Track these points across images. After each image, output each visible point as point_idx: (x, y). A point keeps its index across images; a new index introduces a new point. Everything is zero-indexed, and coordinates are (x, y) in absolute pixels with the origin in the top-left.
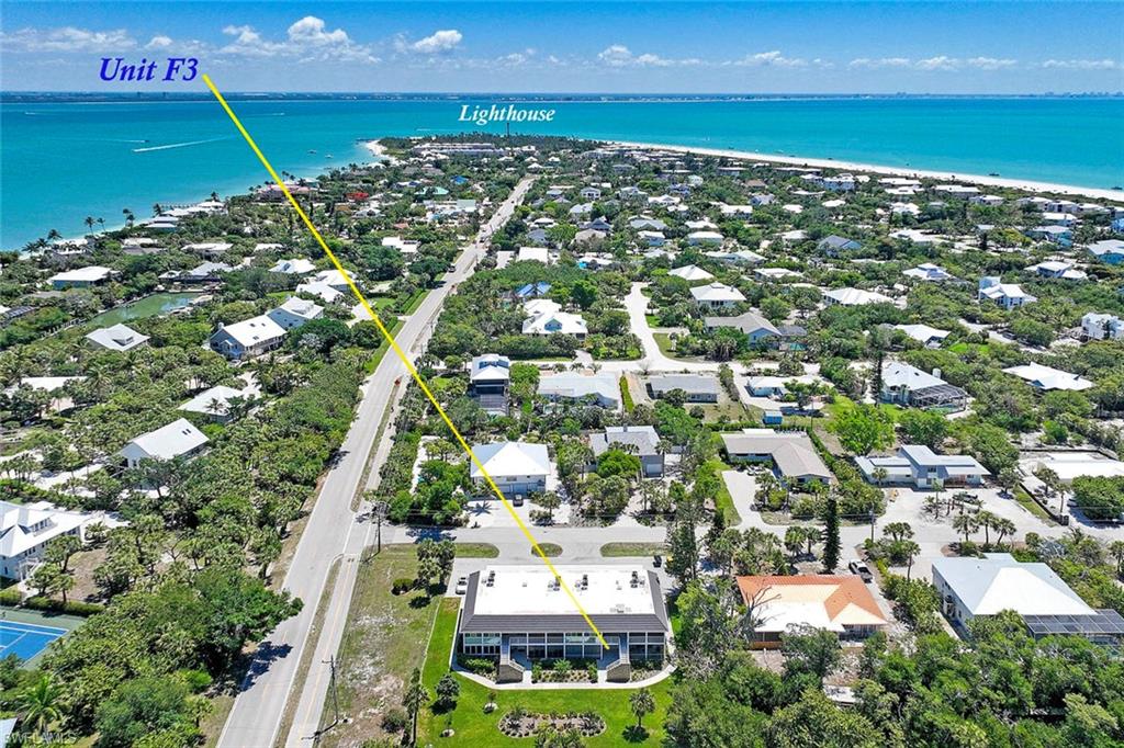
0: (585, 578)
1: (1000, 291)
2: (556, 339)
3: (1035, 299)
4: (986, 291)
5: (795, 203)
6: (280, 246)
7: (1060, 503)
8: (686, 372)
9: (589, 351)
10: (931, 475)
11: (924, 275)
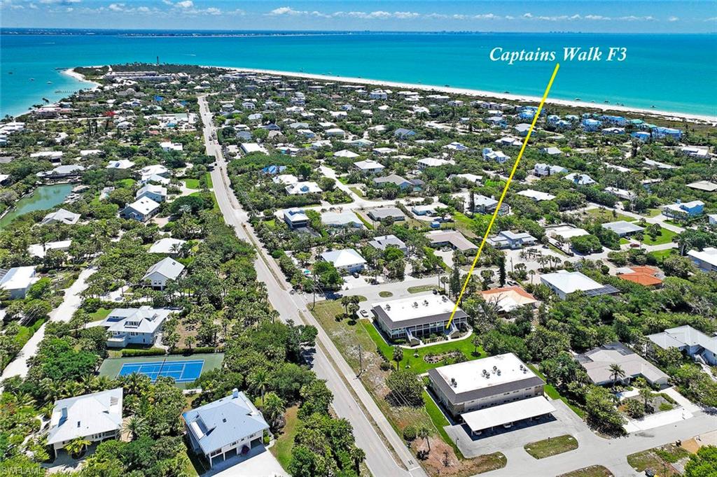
0: (425, 301)
1: (494, 154)
2: (310, 196)
3: (509, 158)
4: (488, 155)
5: (367, 109)
6: (100, 151)
7: (566, 247)
8: (382, 206)
9: (326, 200)
10: (517, 243)
11: (455, 148)
